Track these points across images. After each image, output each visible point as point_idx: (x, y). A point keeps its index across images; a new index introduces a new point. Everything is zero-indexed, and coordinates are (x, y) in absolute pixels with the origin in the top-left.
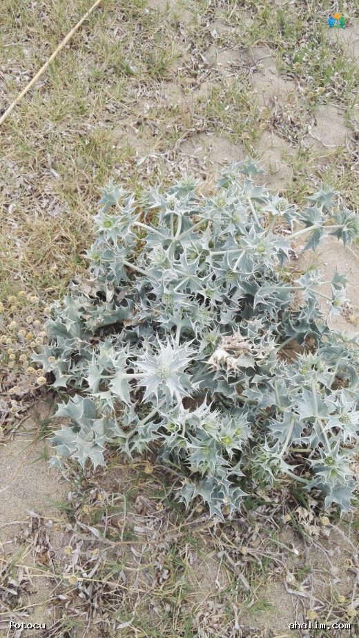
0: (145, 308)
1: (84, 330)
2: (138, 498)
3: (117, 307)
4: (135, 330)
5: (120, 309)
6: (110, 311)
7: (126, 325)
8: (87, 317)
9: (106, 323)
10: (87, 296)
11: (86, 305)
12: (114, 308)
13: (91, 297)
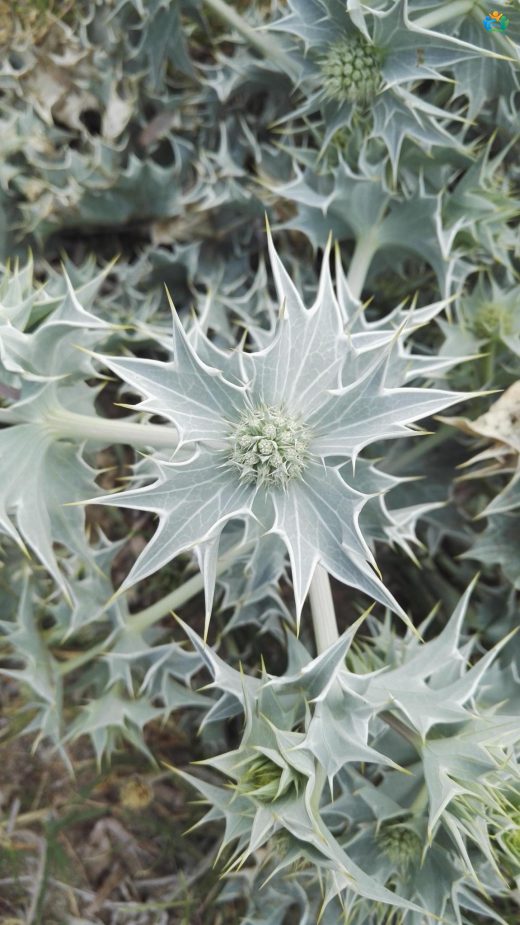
0: (233, 170)
1: (17, 232)
2: (100, 826)
3: (135, 163)
4: (184, 256)
5: (145, 171)
6: (108, 170)
7: (159, 237)
8: (32, 187)
9: (89, 215)
10: (47, 115)
11: (35, 144)
12: (125, 165)
13: (60, 124)
